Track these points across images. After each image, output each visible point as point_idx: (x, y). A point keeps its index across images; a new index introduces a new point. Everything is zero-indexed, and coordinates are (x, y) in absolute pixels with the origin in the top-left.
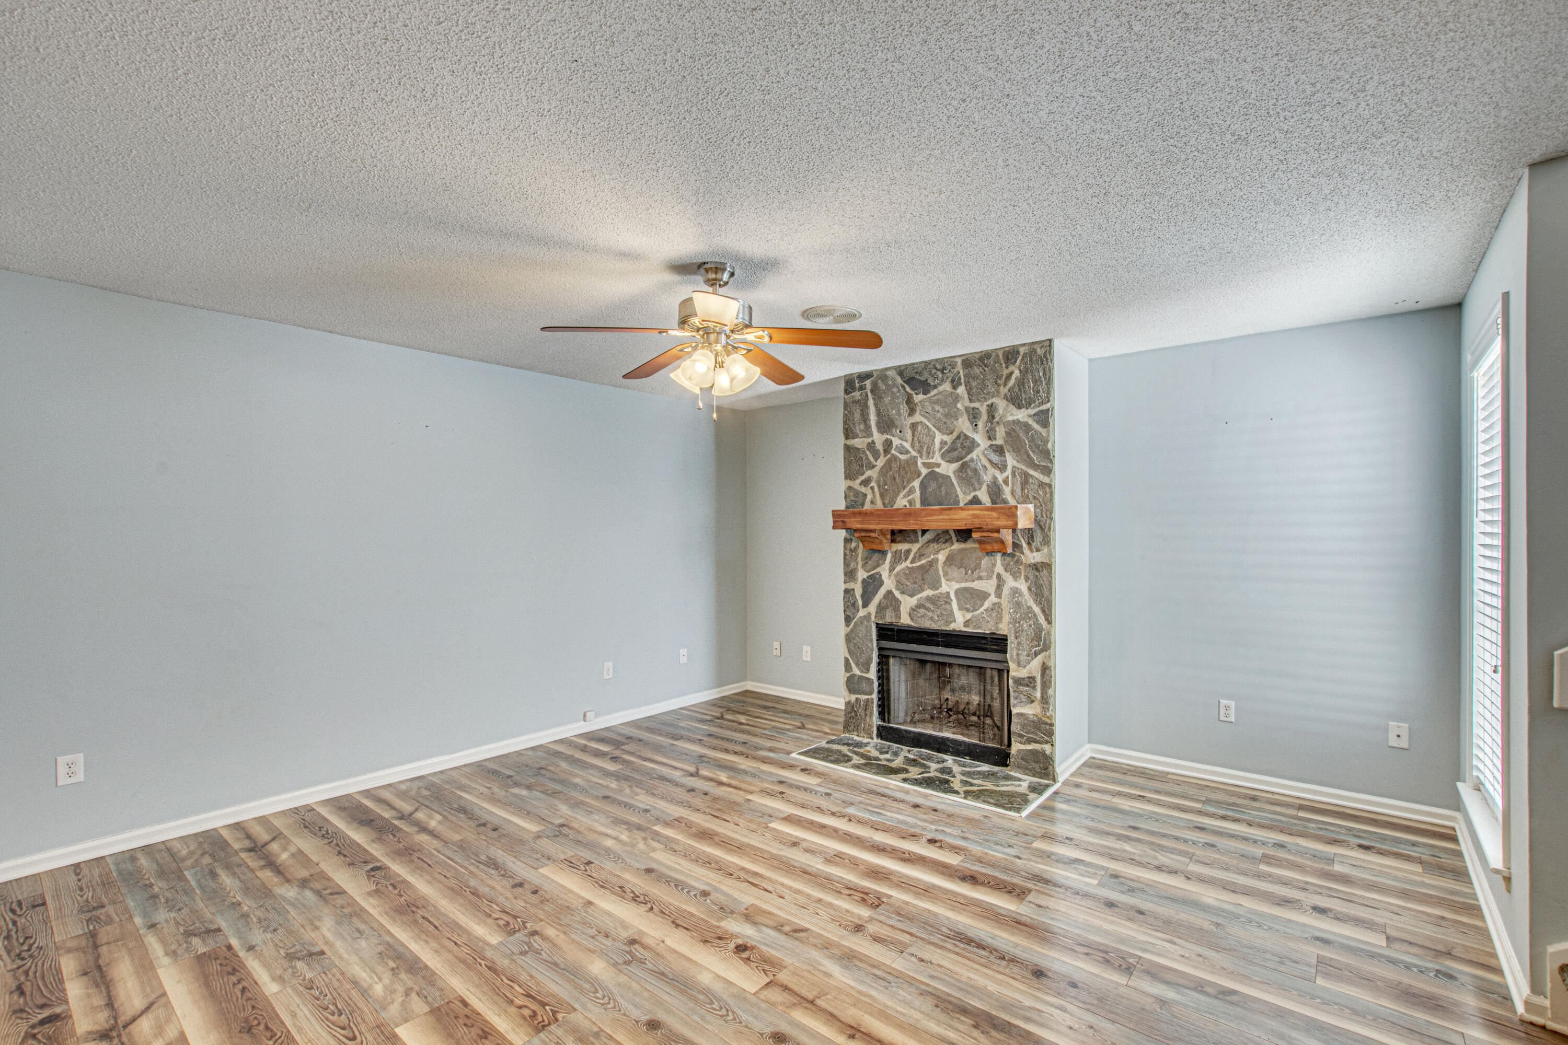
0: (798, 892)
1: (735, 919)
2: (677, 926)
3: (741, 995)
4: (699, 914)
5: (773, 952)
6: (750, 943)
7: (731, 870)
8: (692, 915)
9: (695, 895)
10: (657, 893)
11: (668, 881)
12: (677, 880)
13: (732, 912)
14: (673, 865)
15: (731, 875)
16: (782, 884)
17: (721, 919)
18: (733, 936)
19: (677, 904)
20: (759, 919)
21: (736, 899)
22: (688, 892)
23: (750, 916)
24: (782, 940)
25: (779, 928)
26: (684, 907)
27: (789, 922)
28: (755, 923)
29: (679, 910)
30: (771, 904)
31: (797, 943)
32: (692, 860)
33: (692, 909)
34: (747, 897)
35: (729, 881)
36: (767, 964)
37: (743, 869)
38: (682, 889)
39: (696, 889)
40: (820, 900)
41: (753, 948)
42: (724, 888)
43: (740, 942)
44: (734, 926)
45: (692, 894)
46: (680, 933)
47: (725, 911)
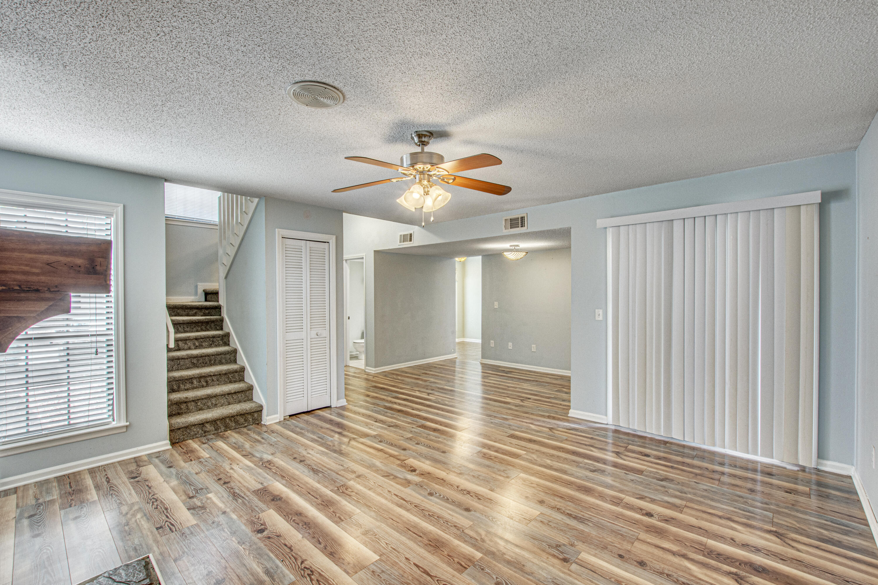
0: (379, 494)
1: (415, 481)
2: (443, 479)
3: (414, 458)
4: (433, 484)
5: (400, 469)
6: (409, 472)
7: (415, 509)
8: (436, 484)
9: (436, 493)
10: (457, 495)
11: (453, 503)
12: (448, 503)
13: (416, 485)
14: (454, 514)
15: (415, 506)
16: (386, 499)
17: (422, 482)
18: (417, 475)
19: (445, 489)
20: (404, 481)
21: (414, 491)
22: (440, 495)
23: (408, 483)
24: (395, 473)
25: (396, 477)
26: (441, 488)
27: (390, 480)
28: (406, 480)
29: (443, 486)
30: (395, 488)
31: (389, 472)
32: (442, 518)
33: (437, 486)
34: (409, 493)
35: (417, 501)
36: (404, 466)
37: (408, 510)
38: (444, 497)
39: (436, 497)
40: (369, 489)
41: (409, 471)
42: (421, 497)
43: (414, 473)
44: (417, 479)
45: (438, 494)
46: (442, 477)
47: (420, 486)
